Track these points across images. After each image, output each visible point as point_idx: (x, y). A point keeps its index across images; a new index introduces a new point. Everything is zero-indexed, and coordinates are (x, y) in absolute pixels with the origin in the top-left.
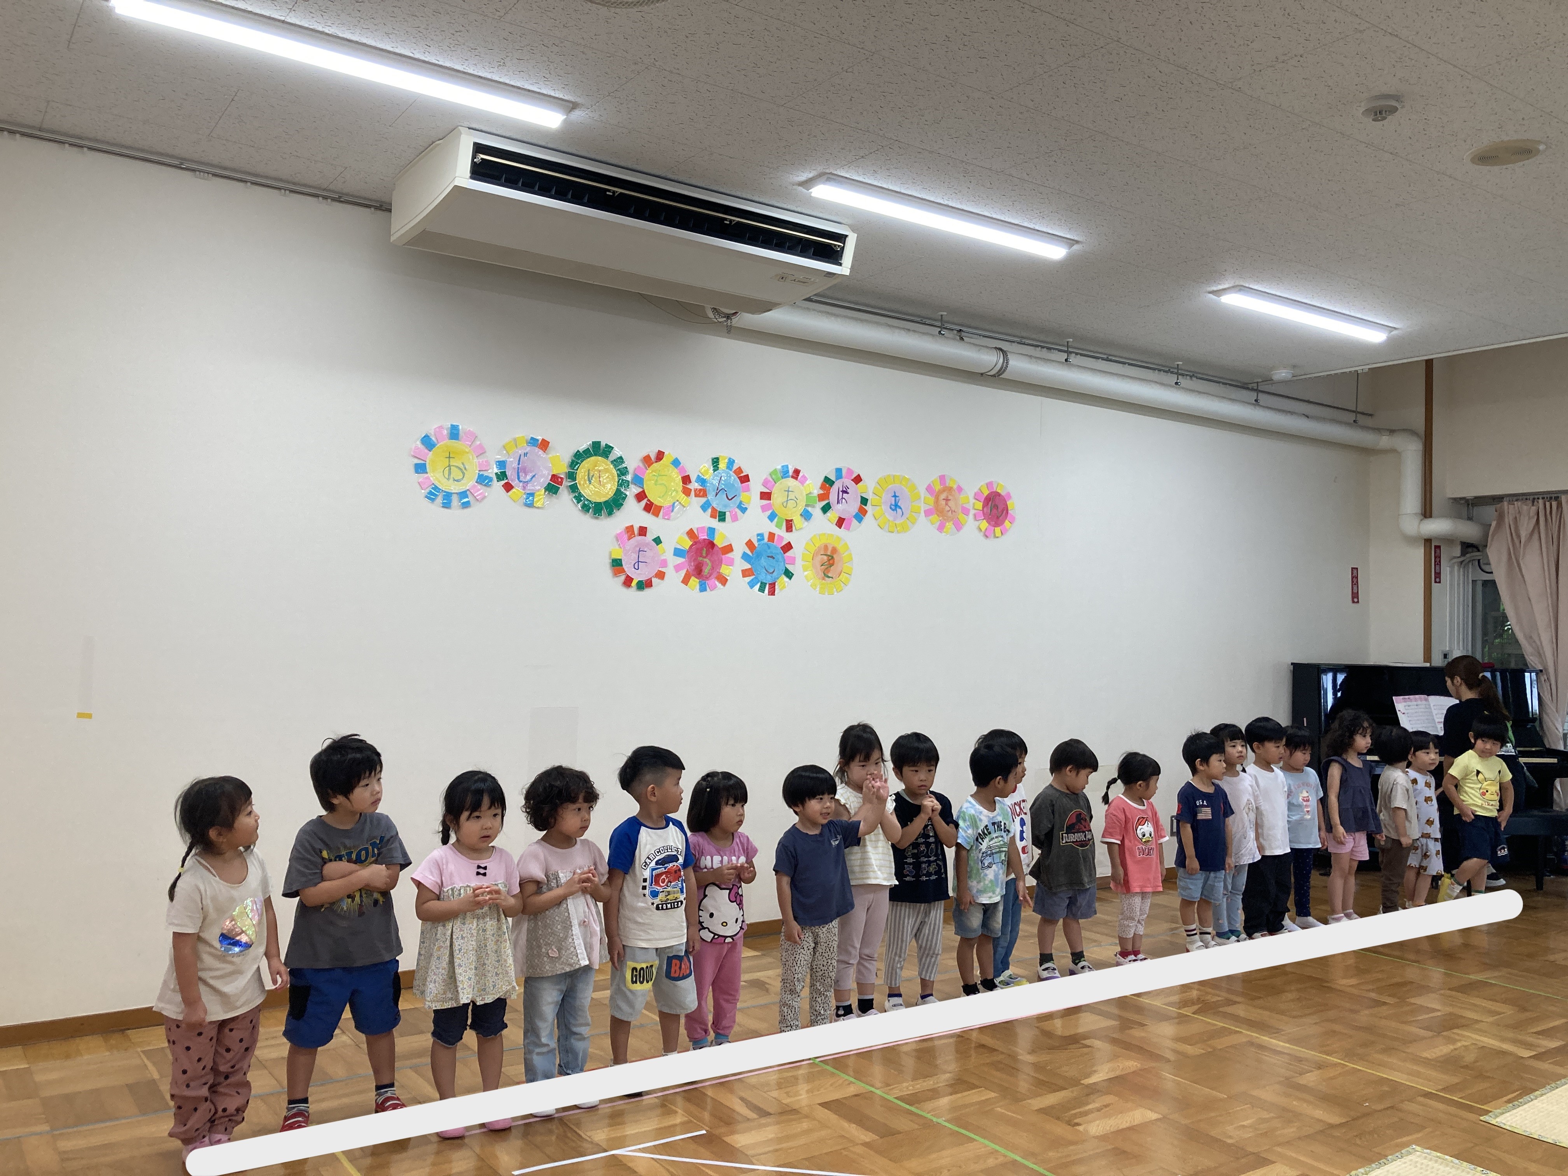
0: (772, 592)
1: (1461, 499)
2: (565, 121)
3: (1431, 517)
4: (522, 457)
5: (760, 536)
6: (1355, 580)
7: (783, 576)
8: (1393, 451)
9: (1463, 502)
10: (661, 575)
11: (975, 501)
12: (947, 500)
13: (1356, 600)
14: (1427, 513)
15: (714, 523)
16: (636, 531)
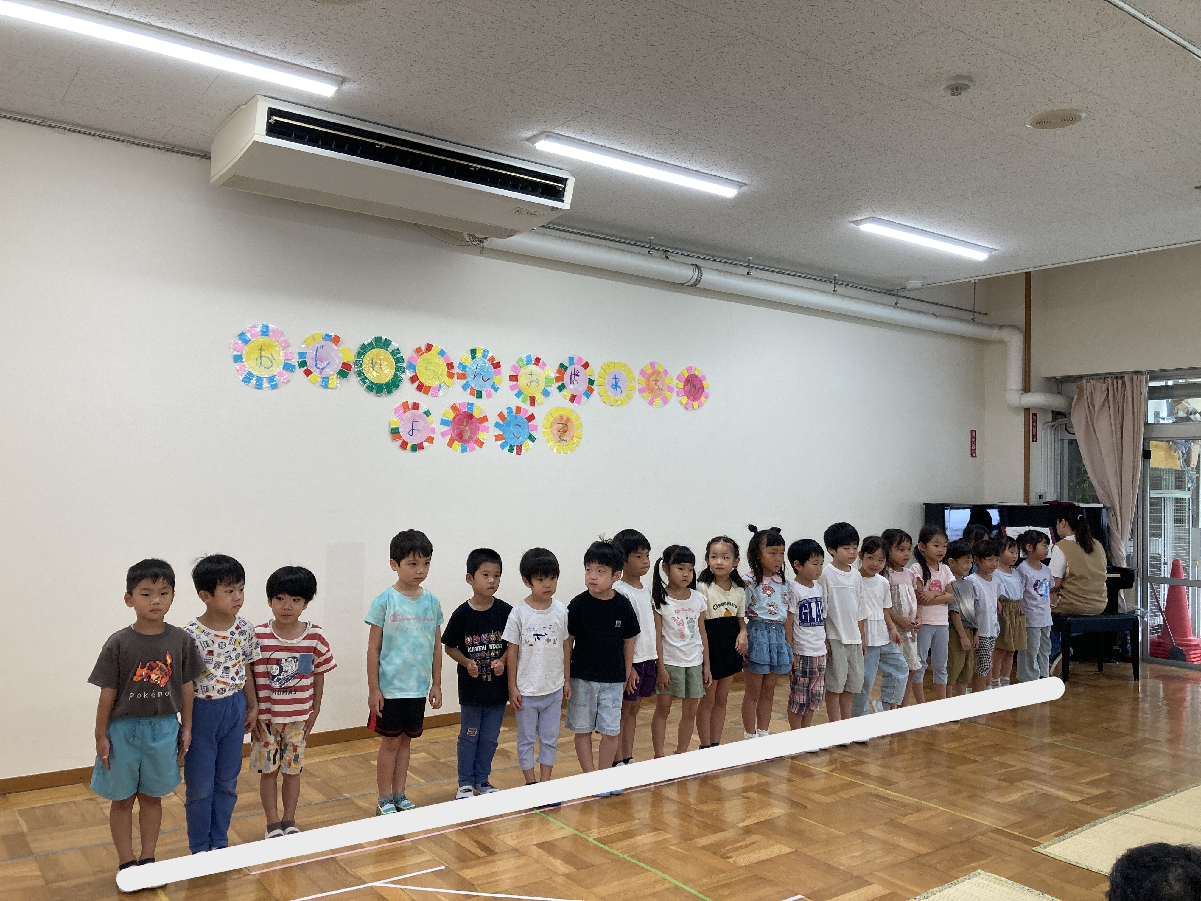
0: (519, 452)
1: (1052, 378)
2: (338, 91)
3: (1029, 392)
4: (319, 349)
5: (510, 409)
6: (973, 440)
7: (528, 440)
8: (1002, 342)
9: (1053, 380)
10: (430, 440)
11: (677, 381)
12: (656, 381)
13: (974, 455)
14: (1026, 388)
15: (473, 399)
16: (410, 407)
